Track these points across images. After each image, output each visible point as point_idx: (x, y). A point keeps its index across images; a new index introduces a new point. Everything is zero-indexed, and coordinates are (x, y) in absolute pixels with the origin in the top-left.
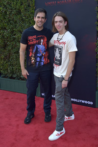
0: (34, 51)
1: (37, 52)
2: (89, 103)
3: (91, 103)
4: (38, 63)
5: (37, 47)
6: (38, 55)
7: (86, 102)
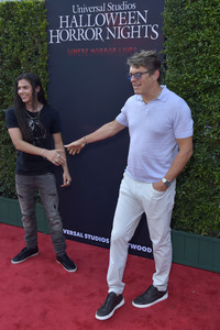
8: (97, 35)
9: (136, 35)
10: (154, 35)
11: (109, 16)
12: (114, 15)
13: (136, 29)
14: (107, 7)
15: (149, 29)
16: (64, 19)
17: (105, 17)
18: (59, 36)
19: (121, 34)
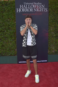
8: (31, 10)
9: (42, 10)
10: (46, 11)
11: (35, 6)
12: (36, 6)
13: (42, 9)
14: (34, 3)
15: (45, 9)
16: (21, 6)
17: (33, 6)
18: (20, 10)
19: (38, 10)
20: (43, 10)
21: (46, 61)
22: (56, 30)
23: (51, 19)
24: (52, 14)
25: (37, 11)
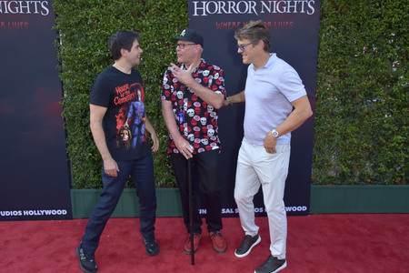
0: (129, 115)
1: (134, 115)
2: (60, 212)
3: (64, 212)
4: (135, 139)
5: (134, 107)
6: (137, 122)
7: (54, 212)
8: (250, 8)
9: (292, 9)
10: (311, 11)
13: (292, 4)
15: (306, 4)
18: (206, 8)
19: (277, 8)
20: (299, 5)
21: (304, 208)
22: (347, 86)
23: (329, 45)
24: (334, 24)
25: (272, 10)
